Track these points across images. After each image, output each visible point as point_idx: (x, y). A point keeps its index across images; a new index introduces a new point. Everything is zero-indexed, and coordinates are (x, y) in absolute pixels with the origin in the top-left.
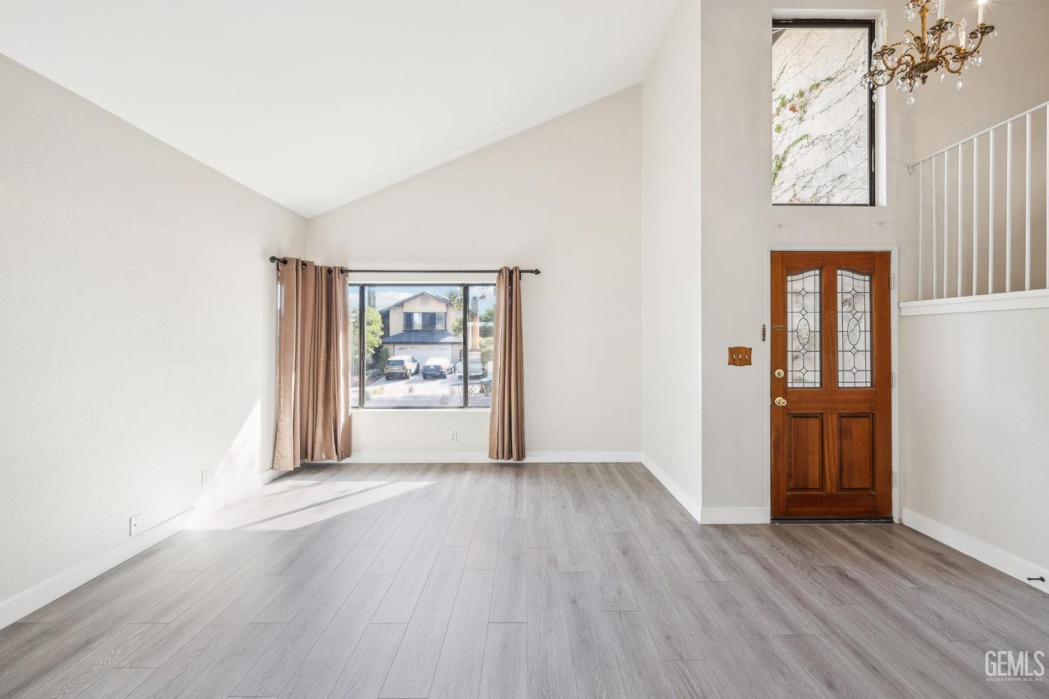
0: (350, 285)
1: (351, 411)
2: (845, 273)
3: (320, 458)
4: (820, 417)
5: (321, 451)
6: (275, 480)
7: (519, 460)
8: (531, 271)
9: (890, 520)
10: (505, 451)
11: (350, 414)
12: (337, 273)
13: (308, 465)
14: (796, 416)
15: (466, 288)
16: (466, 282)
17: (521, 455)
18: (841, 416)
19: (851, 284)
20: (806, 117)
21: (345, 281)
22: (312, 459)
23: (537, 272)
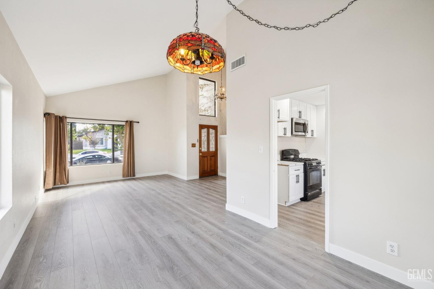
0: (68, 122)
2: (211, 129)
3: (58, 184)
4: (207, 157)
5: (58, 182)
7: (133, 176)
8: (137, 122)
9: (217, 175)
12: (64, 118)
14: (203, 157)
15: (113, 126)
16: (114, 124)
17: (134, 175)
18: (210, 156)
19: (212, 131)
20: (203, 90)
21: (65, 121)
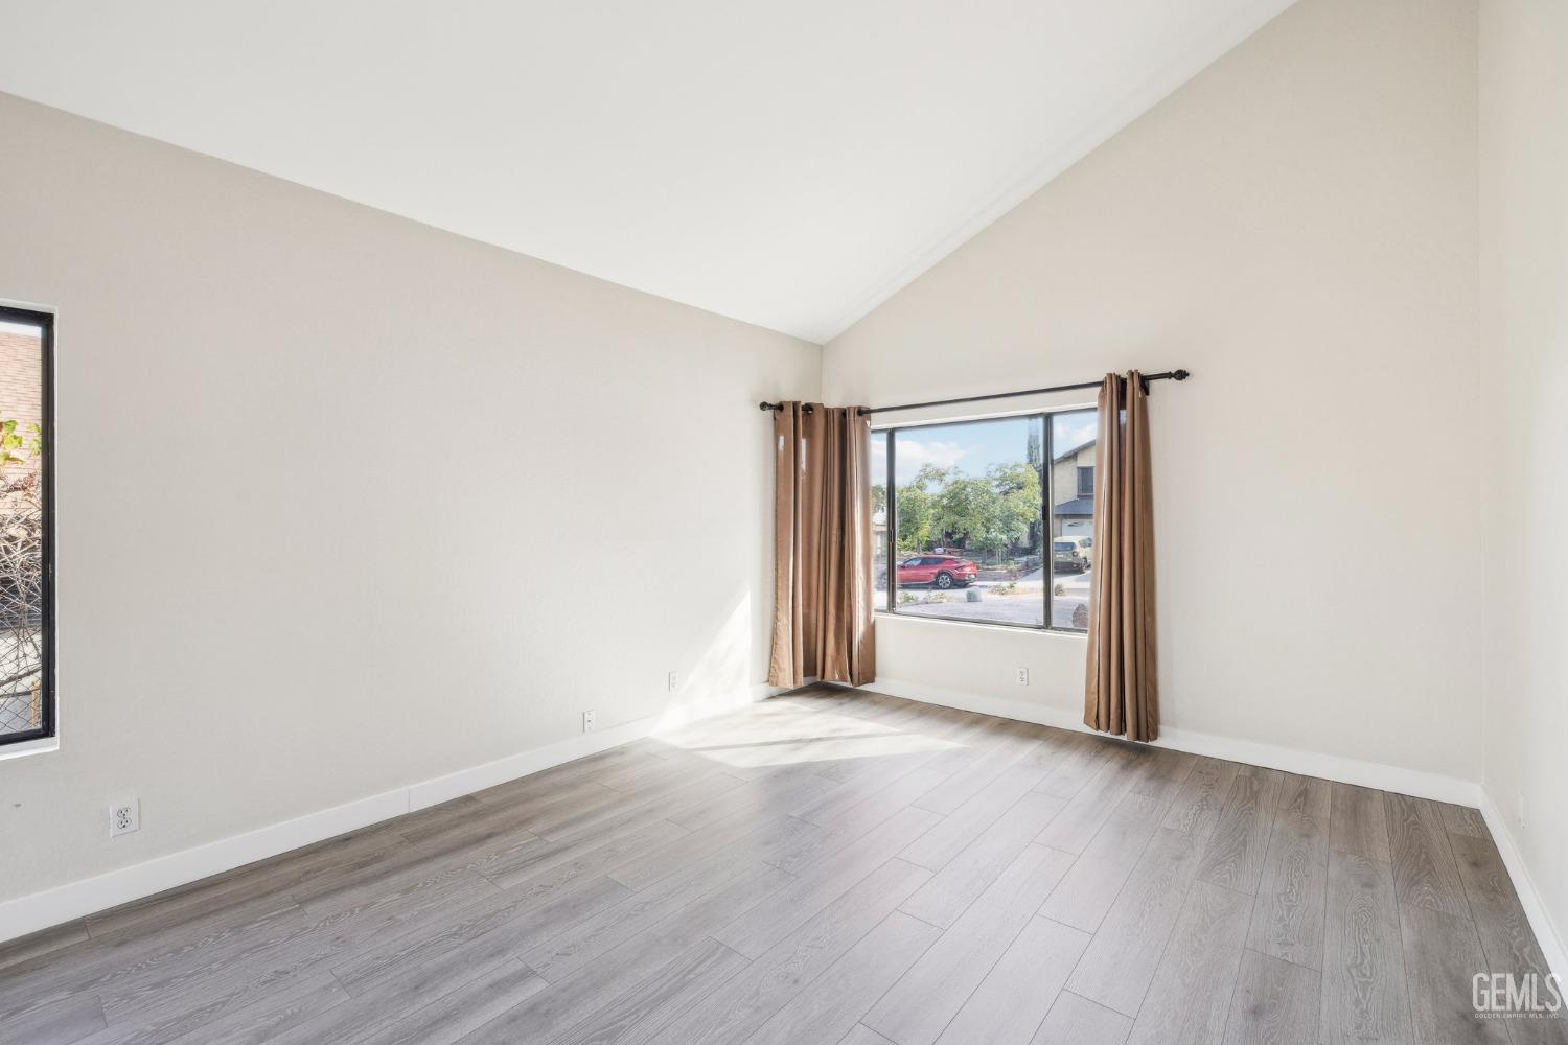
0: (873, 431)
1: (874, 615)
3: (833, 677)
5: (833, 668)
6: (772, 698)
7: (1138, 738)
8: (1169, 376)
10: (1112, 716)
11: (872, 620)
12: (851, 417)
13: (817, 685)
15: (1048, 417)
16: (1049, 410)
17: (1146, 731)
21: (864, 425)
22: (823, 677)
23: (1181, 375)
